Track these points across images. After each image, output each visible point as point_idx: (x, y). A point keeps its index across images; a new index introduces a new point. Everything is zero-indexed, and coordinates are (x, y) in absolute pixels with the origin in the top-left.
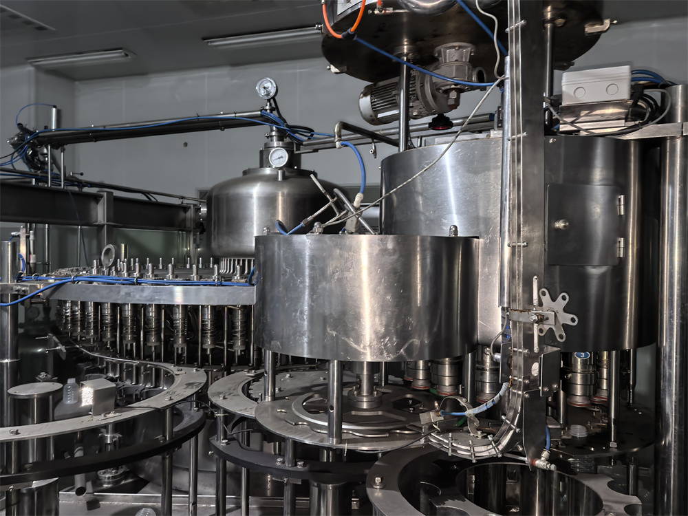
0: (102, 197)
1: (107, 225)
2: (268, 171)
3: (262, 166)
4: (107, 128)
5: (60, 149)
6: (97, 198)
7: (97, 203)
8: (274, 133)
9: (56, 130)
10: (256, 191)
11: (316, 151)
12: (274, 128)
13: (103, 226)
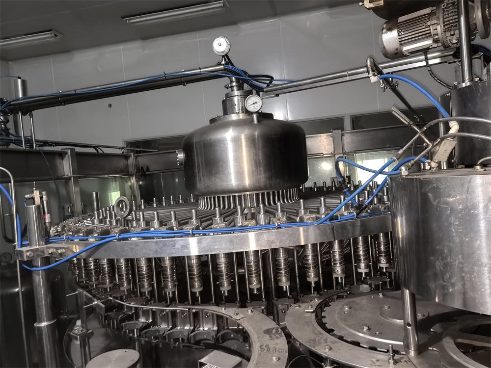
0: (66, 153)
1: (73, 177)
2: (234, 117)
3: (226, 113)
4: (78, 92)
5: (28, 115)
6: (62, 155)
7: (63, 160)
8: (234, 84)
9: (23, 99)
10: (228, 135)
11: (277, 95)
12: (234, 79)
13: (70, 178)
